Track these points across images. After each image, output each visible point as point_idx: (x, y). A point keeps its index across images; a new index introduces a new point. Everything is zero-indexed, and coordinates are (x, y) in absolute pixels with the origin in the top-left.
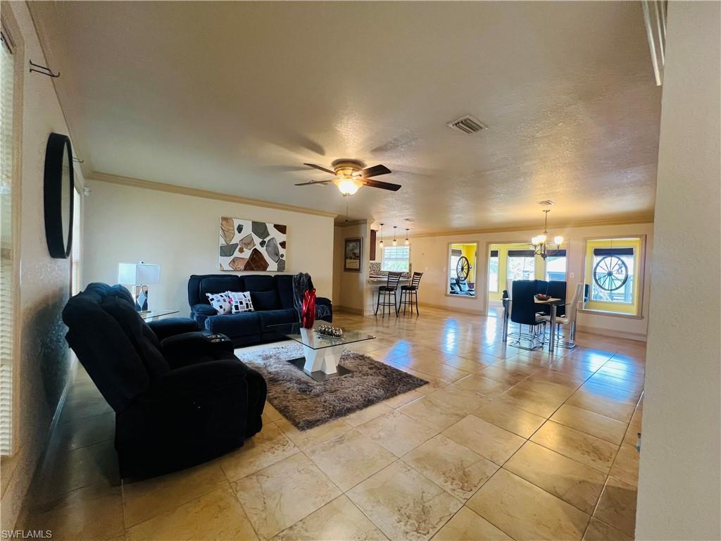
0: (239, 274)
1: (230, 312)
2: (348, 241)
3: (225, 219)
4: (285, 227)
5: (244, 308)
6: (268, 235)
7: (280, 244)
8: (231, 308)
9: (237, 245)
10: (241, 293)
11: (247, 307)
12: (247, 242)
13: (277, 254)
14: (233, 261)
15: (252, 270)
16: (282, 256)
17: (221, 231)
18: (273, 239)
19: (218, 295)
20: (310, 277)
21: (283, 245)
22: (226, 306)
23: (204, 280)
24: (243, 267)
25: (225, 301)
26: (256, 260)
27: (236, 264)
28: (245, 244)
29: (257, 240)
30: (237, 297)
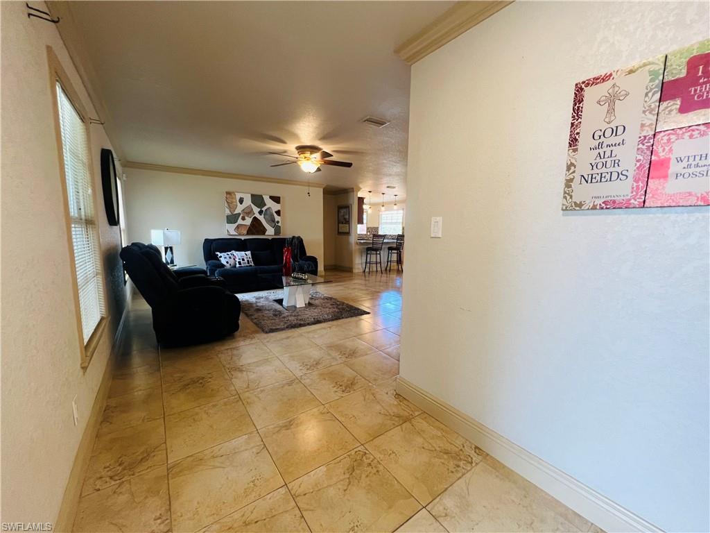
0: (243, 238)
1: (235, 266)
2: (340, 208)
3: (228, 193)
4: (279, 198)
5: (245, 263)
6: (265, 205)
7: (276, 212)
8: (236, 264)
9: (239, 214)
10: (243, 253)
11: (248, 263)
12: (248, 212)
13: (273, 220)
14: (238, 227)
15: (253, 234)
16: (278, 222)
17: (226, 203)
18: (269, 208)
19: (225, 254)
20: (302, 240)
21: (278, 213)
22: (232, 262)
23: (214, 243)
24: (245, 232)
25: (230, 258)
26: (256, 226)
27: (240, 230)
28: (246, 213)
29: (256, 210)
30: (239, 255)
